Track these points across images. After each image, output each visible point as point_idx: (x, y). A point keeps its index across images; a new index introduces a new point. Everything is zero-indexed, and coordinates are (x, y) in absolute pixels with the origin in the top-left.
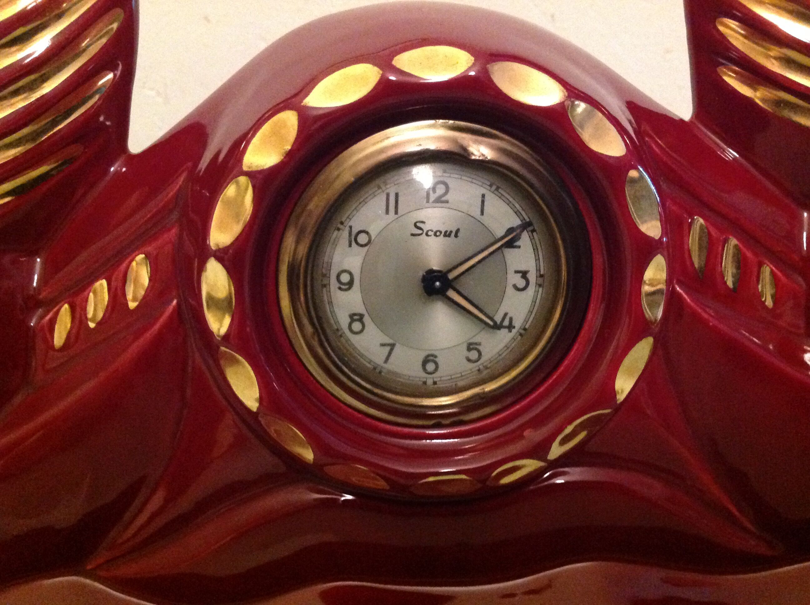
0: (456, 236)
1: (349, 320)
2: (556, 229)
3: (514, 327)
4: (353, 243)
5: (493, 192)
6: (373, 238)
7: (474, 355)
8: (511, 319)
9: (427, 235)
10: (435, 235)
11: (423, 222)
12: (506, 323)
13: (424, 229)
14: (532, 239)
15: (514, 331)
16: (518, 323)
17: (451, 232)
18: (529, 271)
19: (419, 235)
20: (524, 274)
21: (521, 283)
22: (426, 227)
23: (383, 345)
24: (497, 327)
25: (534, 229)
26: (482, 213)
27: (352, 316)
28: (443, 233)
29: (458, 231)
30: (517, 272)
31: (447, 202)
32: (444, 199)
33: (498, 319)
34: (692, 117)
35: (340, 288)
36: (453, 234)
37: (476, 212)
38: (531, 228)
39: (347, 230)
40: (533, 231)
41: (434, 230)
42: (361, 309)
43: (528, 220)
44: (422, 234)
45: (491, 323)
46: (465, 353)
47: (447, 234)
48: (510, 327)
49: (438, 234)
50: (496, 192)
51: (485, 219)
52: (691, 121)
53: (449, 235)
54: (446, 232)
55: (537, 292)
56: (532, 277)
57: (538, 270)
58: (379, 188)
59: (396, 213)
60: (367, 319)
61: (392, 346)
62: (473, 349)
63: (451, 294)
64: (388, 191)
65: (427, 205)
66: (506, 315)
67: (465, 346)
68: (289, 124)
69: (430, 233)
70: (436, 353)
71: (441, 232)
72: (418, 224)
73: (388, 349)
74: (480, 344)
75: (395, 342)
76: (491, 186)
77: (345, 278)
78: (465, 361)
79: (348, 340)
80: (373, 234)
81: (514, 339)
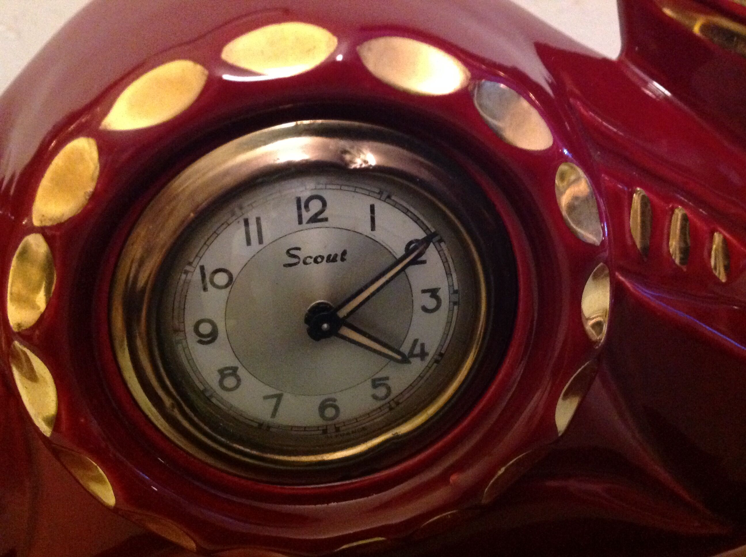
0: (343, 260)
1: (218, 377)
2: (470, 242)
3: (427, 354)
4: (209, 286)
5: (385, 201)
6: (234, 276)
7: (381, 392)
8: (423, 345)
9: (305, 263)
10: (316, 261)
11: (298, 249)
12: (417, 350)
13: (300, 257)
14: (440, 252)
15: (428, 359)
16: (432, 350)
17: (336, 255)
18: (440, 288)
19: (295, 264)
20: (434, 293)
21: (431, 303)
22: (302, 254)
23: (266, 398)
24: (405, 360)
25: (441, 237)
26: (373, 228)
27: (221, 372)
28: (325, 259)
29: (344, 253)
30: (424, 291)
31: (326, 220)
32: (321, 217)
33: (405, 349)
34: (621, 55)
35: (201, 342)
36: (339, 258)
37: (366, 229)
38: (437, 238)
39: (198, 270)
40: (440, 241)
41: (314, 257)
42: (230, 361)
43: (433, 230)
44: (299, 262)
45: (399, 357)
46: (371, 391)
47: (332, 259)
48: (423, 355)
49: (319, 260)
50: (388, 200)
51: (379, 235)
52: (620, 61)
53: (334, 260)
54: (329, 256)
55: (451, 310)
56: (444, 294)
57: (451, 286)
58: (233, 214)
59: (261, 241)
60: (242, 372)
61: (279, 397)
62: (380, 385)
63: (346, 332)
64: (245, 216)
65: (300, 227)
66: (416, 341)
67: (369, 383)
68: (87, 157)
69: (309, 260)
70: (333, 396)
71: (322, 258)
72: (293, 252)
73: (274, 401)
74: (387, 378)
75: (281, 392)
76: (381, 193)
77: (206, 329)
78: (371, 399)
79: (221, 400)
80: (235, 272)
81: (429, 367)
